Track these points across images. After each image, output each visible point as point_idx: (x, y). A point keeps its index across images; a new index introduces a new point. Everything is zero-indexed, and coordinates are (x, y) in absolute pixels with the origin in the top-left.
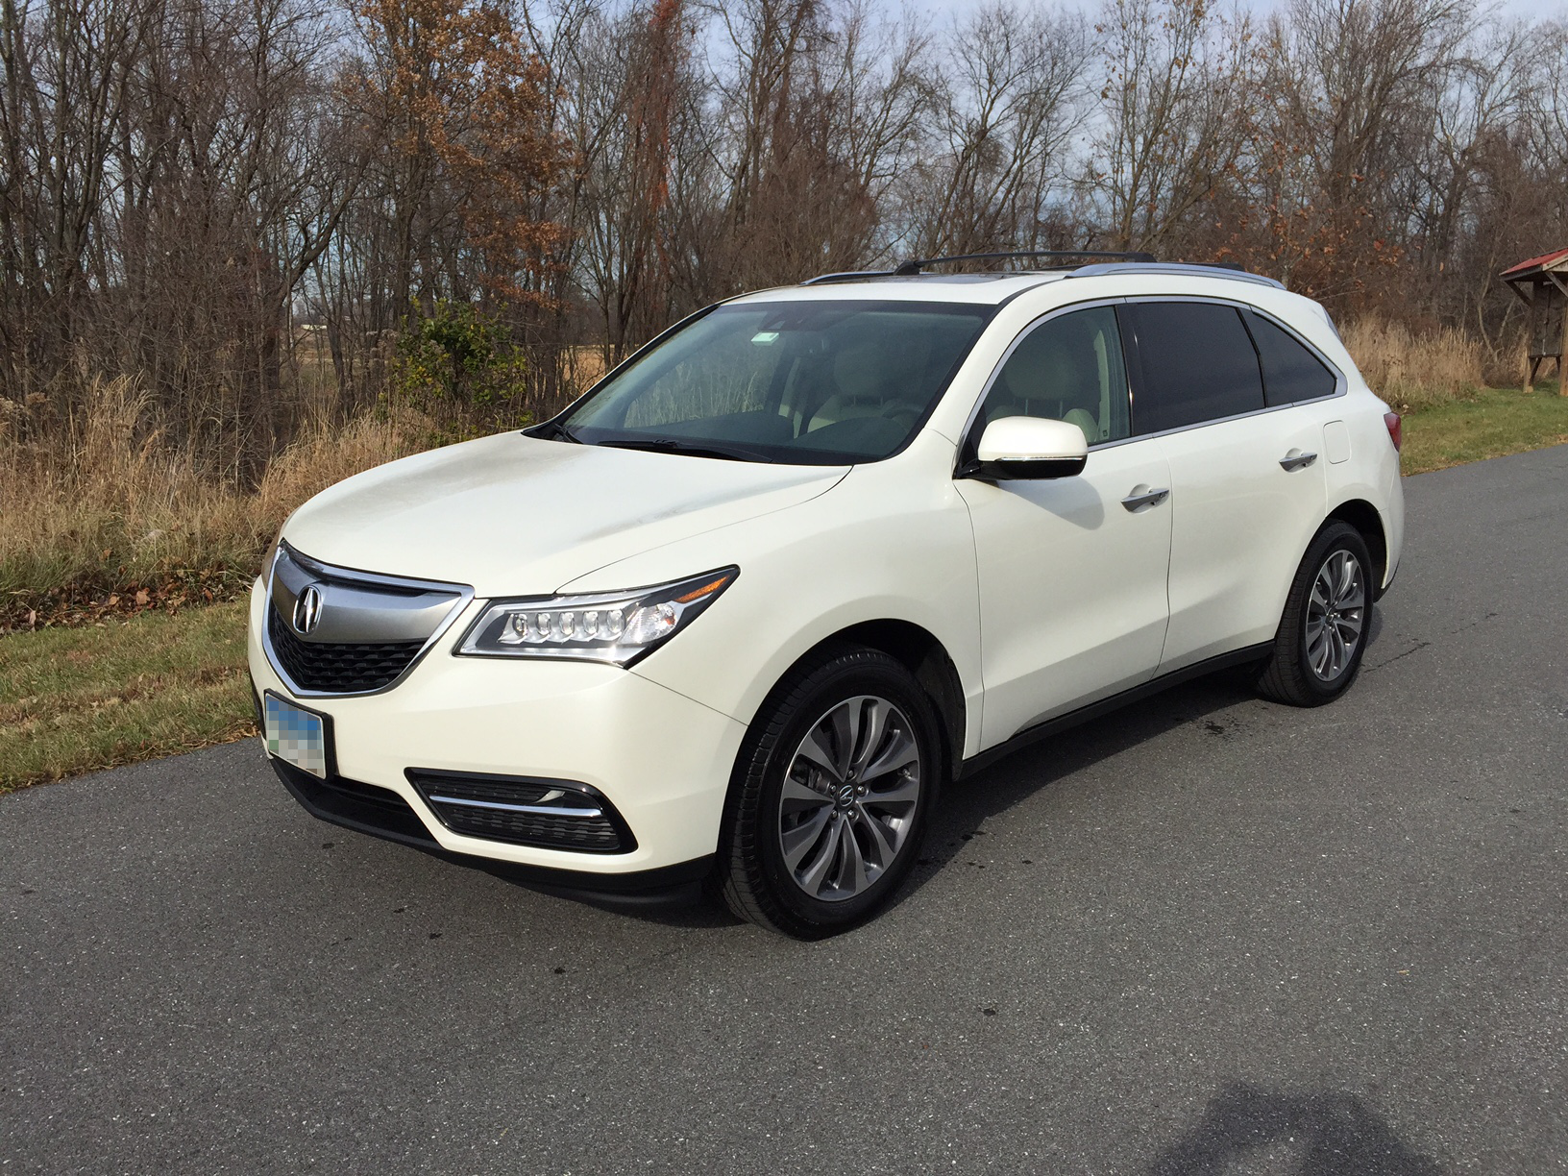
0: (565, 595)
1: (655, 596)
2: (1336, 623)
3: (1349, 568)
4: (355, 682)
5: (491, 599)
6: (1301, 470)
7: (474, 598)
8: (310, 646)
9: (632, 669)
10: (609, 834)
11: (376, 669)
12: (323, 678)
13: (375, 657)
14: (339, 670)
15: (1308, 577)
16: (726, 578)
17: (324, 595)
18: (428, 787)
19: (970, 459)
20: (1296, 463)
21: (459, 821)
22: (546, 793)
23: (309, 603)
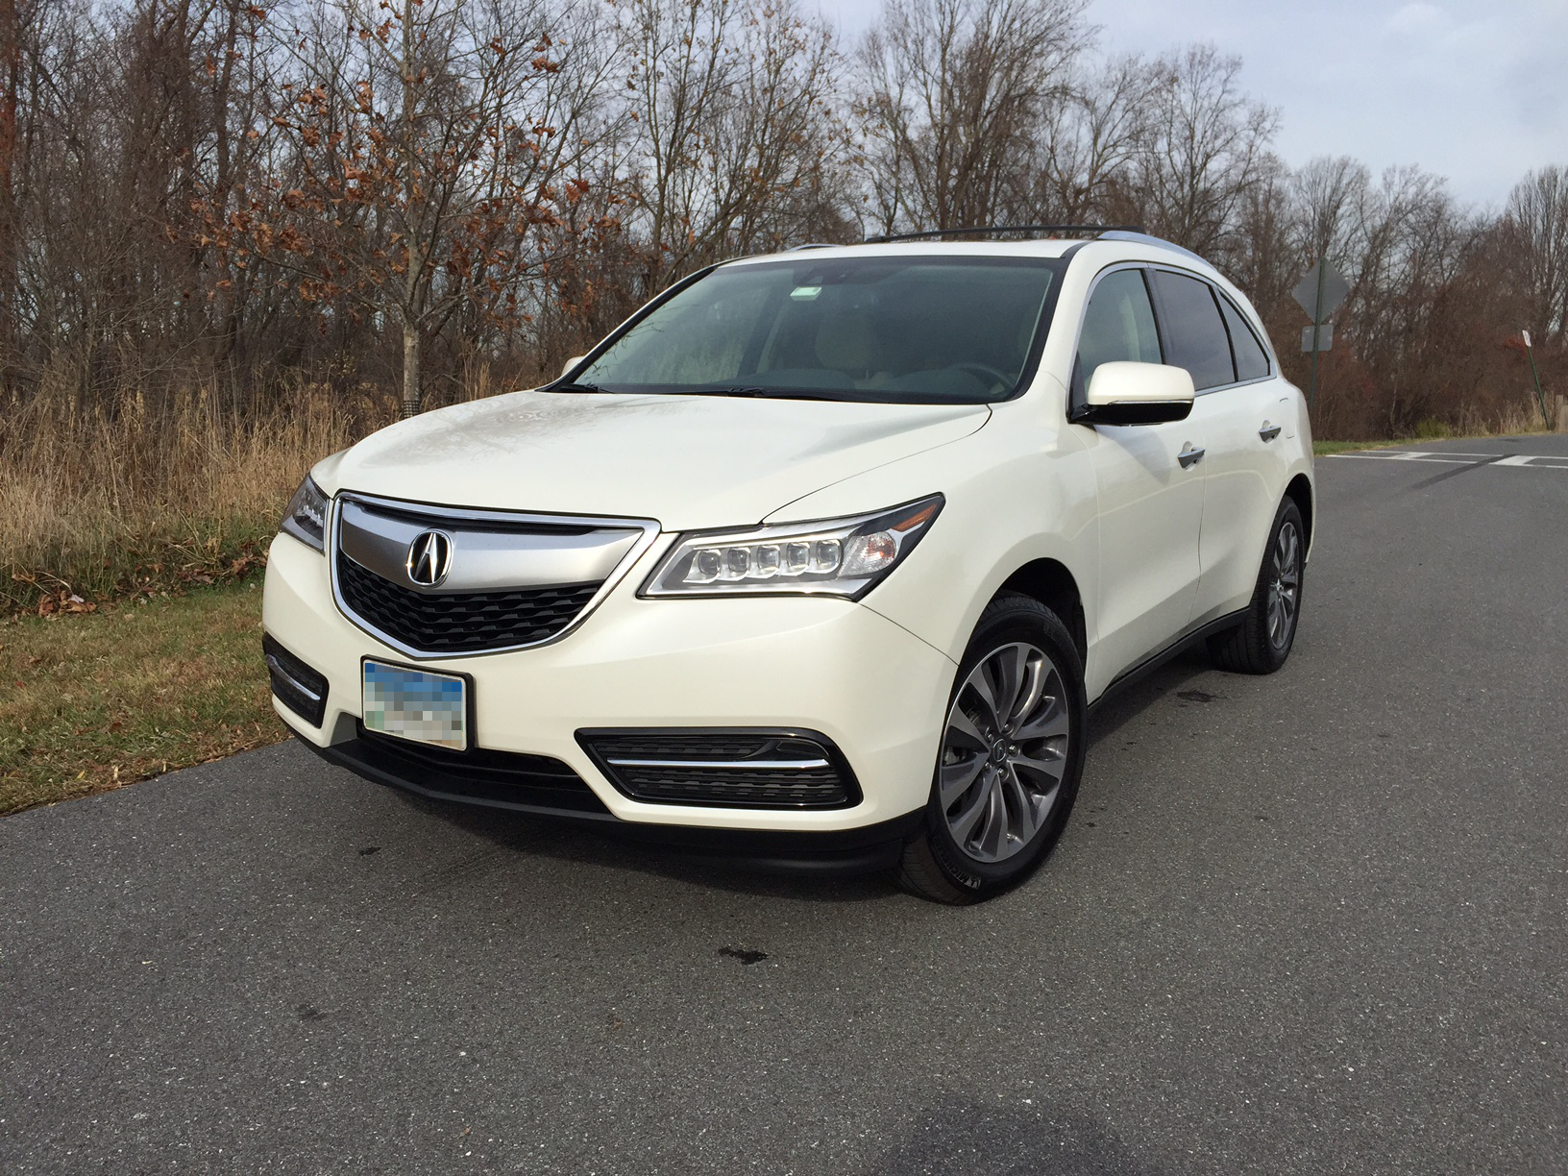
0: (770, 525)
1: (870, 525)
2: (1282, 593)
3: (1293, 541)
4: (502, 636)
5: (681, 533)
6: (1271, 442)
8: (433, 599)
9: (862, 601)
10: (831, 786)
11: (529, 620)
12: (448, 636)
13: (531, 605)
14: (474, 625)
15: (1272, 547)
16: (934, 507)
17: (454, 541)
18: (608, 749)
19: (1078, 404)
20: (1268, 435)
21: (641, 786)
22: (762, 745)
23: (432, 550)
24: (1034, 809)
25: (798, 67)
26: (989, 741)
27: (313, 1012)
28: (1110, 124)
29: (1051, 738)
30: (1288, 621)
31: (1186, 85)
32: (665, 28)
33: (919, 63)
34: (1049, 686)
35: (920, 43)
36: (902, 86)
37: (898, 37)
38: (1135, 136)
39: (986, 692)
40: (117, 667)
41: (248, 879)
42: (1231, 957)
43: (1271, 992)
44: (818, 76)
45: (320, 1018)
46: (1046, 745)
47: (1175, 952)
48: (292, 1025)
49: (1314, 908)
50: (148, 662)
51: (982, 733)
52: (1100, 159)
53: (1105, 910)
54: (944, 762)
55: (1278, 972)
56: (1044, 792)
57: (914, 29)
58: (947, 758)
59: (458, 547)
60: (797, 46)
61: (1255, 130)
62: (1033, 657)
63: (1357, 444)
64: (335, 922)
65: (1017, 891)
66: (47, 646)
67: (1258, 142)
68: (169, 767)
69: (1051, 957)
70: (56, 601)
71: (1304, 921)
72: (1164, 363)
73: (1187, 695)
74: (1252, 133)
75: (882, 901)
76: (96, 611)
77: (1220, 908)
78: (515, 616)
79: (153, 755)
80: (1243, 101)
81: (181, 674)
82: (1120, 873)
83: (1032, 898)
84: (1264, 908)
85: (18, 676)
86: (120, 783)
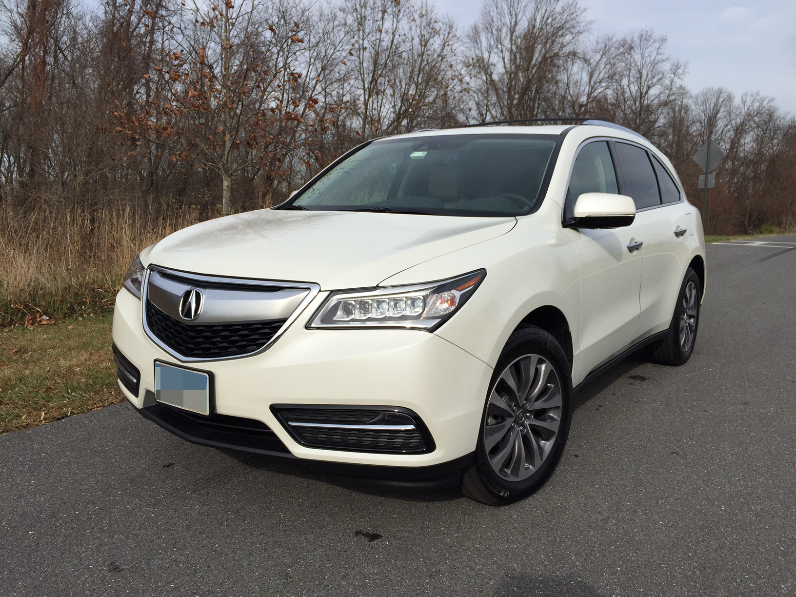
0: (384, 287)
1: (441, 287)
2: (687, 321)
3: (694, 292)
4: (230, 350)
5: (332, 291)
6: (681, 238)
7: (320, 291)
8: (193, 328)
9: (436, 332)
10: (418, 441)
11: (246, 341)
12: (202, 349)
13: (247, 332)
14: (215, 343)
15: (682, 295)
16: (480, 276)
17: (205, 294)
18: (288, 417)
19: (568, 216)
20: (679, 234)
21: (308, 438)
22: (376, 416)
23: (193, 299)
24: (541, 449)
25: (436, 44)
26: (514, 411)
27: (117, 567)
28: (598, 71)
29: (551, 409)
30: (691, 337)
31: (638, 51)
32: (369, 25)
33: (499, 40)
34: (550, 378)
35: (499, 30)
36: (490, 53)
37: (489, 28)
38: (611, 77)
39: (512, 383)
40: (58, 355)
41: (99, 481)
42: (657, 543)
43: (680, 566)
44: (446, 48)
45: (120, 571)
46: (548, 412)
47: (623, 539)
48: (103, 575)
49: (705, 511)
50: (74, 353)
51: (510, 406)
52: (593, 88)
53: (582, 510)
54: (487, 423)
55: (685, 554)
56: (547, 440)
57: (496, 24)
58: (489, 421)
59: (207, 298)
60: (436, 32)
61: (674, 74)
62: (540, 362)
63: (728, 237)
64: (141, 510)
65: (531, 498)
66: (24, 343)
67: (676, 79)
68: (72, 413)
69: (549, 541)
70: (34, 318)
71: (700, 520)
72: (619, 194)
73: (634, 378)
74: (672, 75)
75: (453, 502)
76: (54, 324)
77: (650, 510)
78: (238, 338)
79: (65, 406)
80: (667, 59)
81: (90, 359)
82: (592, 487)
83: (541, 502)
84: (677, 511)
85: (6, 360)
86: (44, 422)
